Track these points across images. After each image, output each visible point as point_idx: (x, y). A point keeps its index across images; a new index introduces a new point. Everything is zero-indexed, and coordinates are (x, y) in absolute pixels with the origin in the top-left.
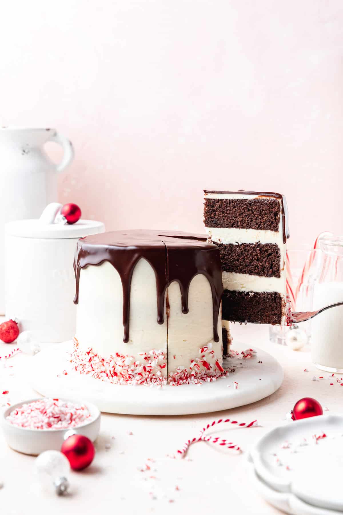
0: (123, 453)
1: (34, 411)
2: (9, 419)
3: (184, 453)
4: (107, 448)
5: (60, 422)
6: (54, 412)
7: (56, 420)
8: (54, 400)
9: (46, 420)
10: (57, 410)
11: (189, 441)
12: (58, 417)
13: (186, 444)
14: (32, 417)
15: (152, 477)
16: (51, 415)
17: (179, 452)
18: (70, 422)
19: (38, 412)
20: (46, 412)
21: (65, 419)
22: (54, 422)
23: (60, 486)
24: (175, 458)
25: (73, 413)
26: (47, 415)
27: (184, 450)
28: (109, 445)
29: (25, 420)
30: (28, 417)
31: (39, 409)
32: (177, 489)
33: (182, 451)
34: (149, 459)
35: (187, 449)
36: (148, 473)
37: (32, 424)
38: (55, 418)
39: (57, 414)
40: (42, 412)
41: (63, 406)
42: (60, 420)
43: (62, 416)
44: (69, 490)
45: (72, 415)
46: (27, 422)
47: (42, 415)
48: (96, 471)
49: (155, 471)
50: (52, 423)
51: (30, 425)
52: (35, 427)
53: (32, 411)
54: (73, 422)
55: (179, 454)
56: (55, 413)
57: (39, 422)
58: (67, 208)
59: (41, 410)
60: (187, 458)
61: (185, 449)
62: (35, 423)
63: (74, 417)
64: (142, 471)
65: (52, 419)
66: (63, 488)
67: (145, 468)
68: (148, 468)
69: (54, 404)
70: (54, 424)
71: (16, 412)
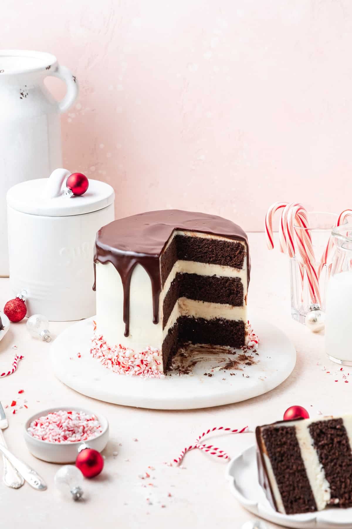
0: (128, 461)
1: (51, 423)
2: (30, 431)
3: (179, 462)
4: (115, 456)
5: (74, 435)
6: (68, 425)
7: (71, 433)
8: (68, 413)
9: (63, 434)
10: (71, 424)
11: (186, 449)
12: (72, 430)
13: (183, 452)
14: (50, 430)
15: (150, 484)
16: (66, 428)
17: (176, 461)
18: (82, 434)
19: (55, 425)
20: (61, 426)
21: (78, 432)
22: (69, 434)
23: (76, 493)
24: (171, 465)
25: (85, 426)
26: (63, 428)
27: (180, 459)
28: (116, 453)
29: (44, 433)
30: (46, 429)
31: (56, 422)
32: (170, 496)
33: (178, 460)
34: (149, 467)
35: (183, 457)
36: (147, 481)
37: (51, 436)
38: (69, 431)
39: (71, 428)
40: (58, 425)
41: (76, 419)
42: (74, 433)
43: (76, 429)
44: (83, 496)
45: (84, 428)
46: (46, 435)
47: (58, 428)
48: (106, 479)
49: (154, 478)
50: (68, 436)
51: (49, 437)
52: (53, 439)
53: (49, 423)
54: (85, 435)
55: (175, 462)
56: (70, 427)
57: (56, 436)
58: (73, 179)
59: (57, 423)
60: (181, 466)
61: (181, 457)
62: (53, 436)
63: (86, 429)
64: (143, 478)
65: (67, 432)
66: (78, 495)
67: (145, 475)
68: (148, 476)
69: (69, 418)
70: (69, 437)
71: (35, 423)
